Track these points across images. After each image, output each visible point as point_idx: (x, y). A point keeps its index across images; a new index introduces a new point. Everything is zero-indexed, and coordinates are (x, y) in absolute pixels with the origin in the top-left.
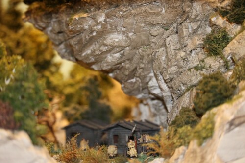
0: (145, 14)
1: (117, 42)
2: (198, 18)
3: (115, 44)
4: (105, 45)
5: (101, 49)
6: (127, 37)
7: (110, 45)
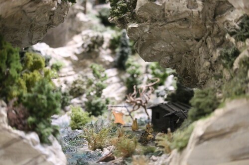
0: (176, 29)
1: (163, 48)
2: (220, 34)
3: (162, 50)
4: (154, 50)
5: (153, 53)
6: (170, 45)
7: (158, 51)
